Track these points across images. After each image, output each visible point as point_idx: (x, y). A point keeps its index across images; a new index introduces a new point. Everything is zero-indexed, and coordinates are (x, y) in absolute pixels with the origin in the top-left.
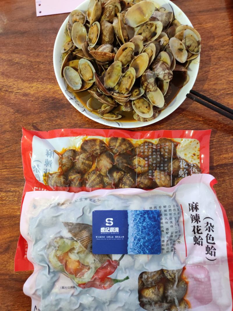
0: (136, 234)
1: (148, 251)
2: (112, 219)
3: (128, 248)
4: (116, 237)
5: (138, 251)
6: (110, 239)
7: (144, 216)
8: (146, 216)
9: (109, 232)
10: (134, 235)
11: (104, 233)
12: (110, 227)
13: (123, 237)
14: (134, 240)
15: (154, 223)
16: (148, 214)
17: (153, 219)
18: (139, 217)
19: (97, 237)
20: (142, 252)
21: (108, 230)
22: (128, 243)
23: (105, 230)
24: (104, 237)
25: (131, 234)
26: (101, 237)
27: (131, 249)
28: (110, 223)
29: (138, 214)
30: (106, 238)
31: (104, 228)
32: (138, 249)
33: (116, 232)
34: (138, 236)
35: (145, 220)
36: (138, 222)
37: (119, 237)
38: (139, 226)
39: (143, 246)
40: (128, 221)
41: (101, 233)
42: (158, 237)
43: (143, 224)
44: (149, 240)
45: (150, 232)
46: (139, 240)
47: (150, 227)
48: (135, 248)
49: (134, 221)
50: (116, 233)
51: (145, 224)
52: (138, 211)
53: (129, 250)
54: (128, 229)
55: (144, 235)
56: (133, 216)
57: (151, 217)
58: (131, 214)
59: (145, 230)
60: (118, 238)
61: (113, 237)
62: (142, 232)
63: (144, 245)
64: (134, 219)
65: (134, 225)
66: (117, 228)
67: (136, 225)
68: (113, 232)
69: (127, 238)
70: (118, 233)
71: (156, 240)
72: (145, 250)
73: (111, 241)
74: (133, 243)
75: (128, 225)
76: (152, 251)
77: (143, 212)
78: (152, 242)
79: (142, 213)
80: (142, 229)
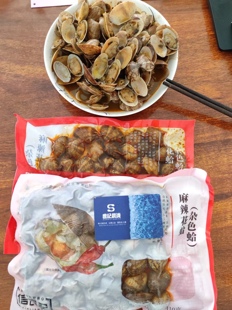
0: (138, 218)
1: (151, 235)
2: (113, 205)
3: (131, 233)
4: (118, 222)
5: (140, 236)
6: (112, 225)
7: (145, 200)
8: (147, 200)
9: (111, 218)
10: (136, 220)
11: (106, 219)
12: (112, 213)
13: (125, 222)
14: (137, 225)
15: (156, 207)
16: (149, 198)
17: (154, 203)
18: (140, 201)
19: (99, 224)
20: (144, 236)
21: (110, 216)
22: (131, 228)
23: (107, 216)
24: (106, 223)
25: (133, 219)
26: (103, 223)
27: (133, 234)
28: (111, 209)
29: (139, 199)
30: (108, 224)
31: (106, 214)
32: (140, 234)
33: (118, 217)
34: (140, 220)
35: (146, 204)
36: (139, 207)
37: (122, 223)
38: (140, 210)
39: (146, 231)
40: (129, 206)
41: (103, 220)
42: (160, 220)
43: (144, 208)
44: (151, 224)
45: (152, 216)
46: (141, 224)
47: (152, 211)
48: (137, 232)
49: (135, 206)
50: (118, 219)
51: (146, 208)
52: (139, 196)
53: (132, 235)
54: (129, 214)
55: (145, 219)
56: (134, 201)
57: (152, 201)
58: (133, 199)
59: (147, 214)
60: (120, 224)
61: (115, 223)
62: (144, 216)
63: (146, 229)
64: (135, 203)
65: (136, 210)
66: (118, 213)
67: (138, 210)
68: (115, 218)
69: (129, 223)
70: (120, 219)
71: (158, 224)
72: (147, 234)
73: (114, 227)
74: (136, 228)
75: (130, 210)
76: (155, 235)
77: (144, 197)
78: (154, 226)
79: (142, 198)
80: (144, 214)
